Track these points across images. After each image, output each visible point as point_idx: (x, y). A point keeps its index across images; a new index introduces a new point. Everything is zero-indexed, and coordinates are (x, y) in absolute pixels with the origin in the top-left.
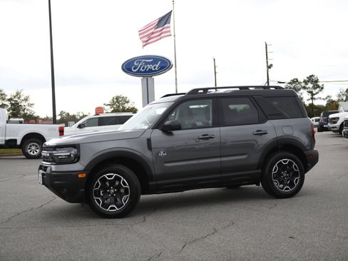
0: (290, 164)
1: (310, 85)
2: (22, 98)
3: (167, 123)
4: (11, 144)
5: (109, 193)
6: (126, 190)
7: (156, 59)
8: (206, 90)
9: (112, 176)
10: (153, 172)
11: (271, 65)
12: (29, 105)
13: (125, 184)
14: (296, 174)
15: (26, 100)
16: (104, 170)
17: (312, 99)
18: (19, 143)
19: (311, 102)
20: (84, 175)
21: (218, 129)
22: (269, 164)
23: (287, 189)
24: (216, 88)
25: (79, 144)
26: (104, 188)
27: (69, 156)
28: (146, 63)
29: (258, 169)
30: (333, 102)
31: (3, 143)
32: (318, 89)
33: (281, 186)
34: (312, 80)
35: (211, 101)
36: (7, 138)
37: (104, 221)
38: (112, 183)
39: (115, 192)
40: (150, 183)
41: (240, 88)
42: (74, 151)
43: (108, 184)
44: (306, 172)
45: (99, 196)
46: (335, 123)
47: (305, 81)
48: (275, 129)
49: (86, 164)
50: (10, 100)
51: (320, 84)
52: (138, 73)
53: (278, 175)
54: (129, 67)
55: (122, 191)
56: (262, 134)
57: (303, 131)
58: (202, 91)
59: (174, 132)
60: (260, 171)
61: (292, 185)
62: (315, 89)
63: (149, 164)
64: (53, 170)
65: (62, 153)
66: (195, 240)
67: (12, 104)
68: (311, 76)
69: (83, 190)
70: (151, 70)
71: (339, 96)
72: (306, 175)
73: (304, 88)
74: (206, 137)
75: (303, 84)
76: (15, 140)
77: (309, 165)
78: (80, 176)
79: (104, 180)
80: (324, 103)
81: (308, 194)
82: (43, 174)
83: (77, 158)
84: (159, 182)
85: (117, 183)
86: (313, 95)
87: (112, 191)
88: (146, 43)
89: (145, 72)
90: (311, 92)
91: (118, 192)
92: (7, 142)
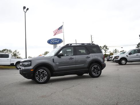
0: (97, 67)
1: (105, 48)
2: (17, 52)
3: (59, 54)
4: (12, 65)
5: (41, 76)
6: (46, 75)
7: (58, 39)
8: (71, 44)
9: (41, 71)
10: (55, 70)
11: (93, 42)
12: (19, 54)
13: (46, 73)
14: (99, 70)
15: (18, 53)
16: (39, 69)
17: (105, 52)
18: (15, 64)
19: (105, 53)
20: (33, 70)
21: (75, 56)
22: (91, 67)
23: (96, 75)
24: (76, 44)
25: (31, 61)
26: (39, 74)
27: (28, 64)
28: (55, 41)
29: (87, 68)
30: (111, 53)
31: (10, 64)
32: (107, 49)
33: (95, 74)
34: (105, 47)
35: (73, 48)
36: (11, 63)
37: (39, 85)
38: (42, 73)
39: (42, 76)
40: (54, 73)
41: (82, 44)
42: (29, 63)
43: (40, 73)
44: (102, 70)
45: (37, 77)
46: (112, 58)
47: (103, 47)
48: (93, 56)
49: (33, 66)
50: (13, 53)
51: (108, 48)
52: (52, 44)
53: (94, 70)
54: (49, 42)
55: (45, 75)
56: (88, 58)
57: (101, 57)
58: (70, 45)
59: (61, 57)
60: (88, 69)
61: (98, 74)
62: (106, 49)
63: (54, 67)
64: (23, 69)
65: (26, 64)
66: (67, 89)
67: (14, 54)
68: (105, 45)
69: (32, 75)
70: (56, 43)
71: (113, 51)
72: (102, 71)
73: (103, 49)
74: (71, 59)
75: (103, 48)
76: (14, 64)
77: (103, 67)
78: (31, 70)
79: (39, 72)
80: (109, 54)
81: (103, 76)
82: (20, 70)
83: (30, 65)
84: (57, 73)
85: (43, 73)
86: (106, 51)
87: (42, 75)
88: (55, 35)
89: (55, 43)
90: (105, 50)
91: (43, 76)
92: (11, 64)
